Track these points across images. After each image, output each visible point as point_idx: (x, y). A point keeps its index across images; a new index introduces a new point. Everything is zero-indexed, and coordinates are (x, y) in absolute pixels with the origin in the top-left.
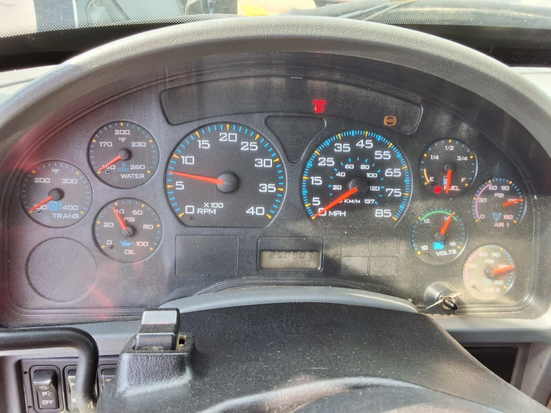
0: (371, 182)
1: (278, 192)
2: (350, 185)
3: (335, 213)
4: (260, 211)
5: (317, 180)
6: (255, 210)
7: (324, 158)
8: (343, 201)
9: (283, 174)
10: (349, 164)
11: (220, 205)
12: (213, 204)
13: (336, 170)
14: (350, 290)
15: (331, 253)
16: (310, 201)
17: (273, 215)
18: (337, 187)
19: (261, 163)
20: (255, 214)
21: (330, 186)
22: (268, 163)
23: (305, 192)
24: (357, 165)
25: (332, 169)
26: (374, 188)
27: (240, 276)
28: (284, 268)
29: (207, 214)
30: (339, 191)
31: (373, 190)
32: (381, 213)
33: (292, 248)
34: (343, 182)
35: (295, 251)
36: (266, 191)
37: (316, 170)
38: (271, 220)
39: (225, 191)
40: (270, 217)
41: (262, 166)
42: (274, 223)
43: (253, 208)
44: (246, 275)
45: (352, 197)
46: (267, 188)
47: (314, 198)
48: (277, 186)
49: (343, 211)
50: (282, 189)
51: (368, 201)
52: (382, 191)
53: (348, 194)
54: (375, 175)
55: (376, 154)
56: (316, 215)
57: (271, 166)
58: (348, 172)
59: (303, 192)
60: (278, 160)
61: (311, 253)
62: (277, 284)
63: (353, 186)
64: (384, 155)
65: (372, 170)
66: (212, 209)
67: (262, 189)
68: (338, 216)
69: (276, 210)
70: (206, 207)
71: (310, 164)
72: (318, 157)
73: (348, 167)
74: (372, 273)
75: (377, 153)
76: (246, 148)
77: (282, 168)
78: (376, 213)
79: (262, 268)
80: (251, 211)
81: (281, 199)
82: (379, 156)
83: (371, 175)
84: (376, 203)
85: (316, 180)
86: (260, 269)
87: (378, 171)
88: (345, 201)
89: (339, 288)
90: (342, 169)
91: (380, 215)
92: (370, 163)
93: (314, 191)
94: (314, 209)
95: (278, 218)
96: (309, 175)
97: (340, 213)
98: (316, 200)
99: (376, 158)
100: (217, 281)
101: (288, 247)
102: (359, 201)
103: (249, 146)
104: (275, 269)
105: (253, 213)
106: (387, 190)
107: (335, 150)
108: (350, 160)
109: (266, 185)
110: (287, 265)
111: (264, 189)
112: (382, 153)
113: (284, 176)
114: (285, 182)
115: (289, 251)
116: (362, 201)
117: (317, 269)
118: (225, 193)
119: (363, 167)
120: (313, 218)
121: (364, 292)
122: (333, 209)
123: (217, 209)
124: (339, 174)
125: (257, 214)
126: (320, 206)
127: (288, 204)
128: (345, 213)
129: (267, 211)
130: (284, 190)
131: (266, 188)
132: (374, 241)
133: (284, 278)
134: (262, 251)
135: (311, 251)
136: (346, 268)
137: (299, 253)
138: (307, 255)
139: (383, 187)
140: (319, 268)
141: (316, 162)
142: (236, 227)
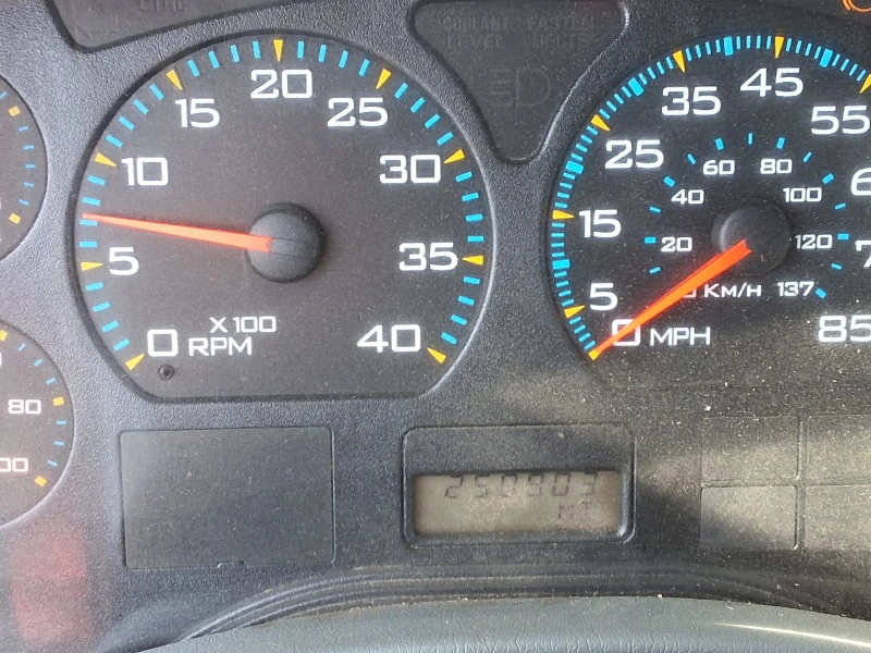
0: (800, 219)
1: (465, 268)
2: (723, 233)
3: (673, 336)
4: (406, 338)
5: (603, 223)
6: (387, 337)
7: (628, 143)
8: (700, 291)
9: (481, 206)
10: (718, 156)
11: (265, 324)
12: (240, 323)
13: (669, 182)
14: (731, 607)
15: (664, 473)
16: (581, 296)
17: (450, 351)
18: (672, 245)
19: (402, 170)
20: (387, 350)
21: (650, 240)
22: (426, 170)
23: (561, 265)
24: (748, 161)
25: (656, 175)
26: (811, 242)
27: (345, 564)
28: (497, 532)
29: (222, 354)
30: (683, 255)
31: (805, 247)
32: (842, 328)
33: (520, 464)
34: (698, 223)
35: (535, 472)
36: (422, 267)
37: (599, 187)
38: (445, 366)
39: (278, 275)
40: (440, 357)
41: (403, 180)
42: (455, 376)
43: (378, 329)
44: (368, 561)
45: (727, 277)
46: (425, 256)
47: (594, 286)
48: (462, 249)
49: (700, 329)
50: (478, 260)
51: (789, 289)
52: (843, 252)
53: (716, 266)
54: (814, 195)
55: (815, 118)
56: (605, 345)
57: (437, 179)
58: (715, 186)
59: (556, 265)
60: (459, 155)
61: (590, 478)
62: (473, 592)
63: (732, 242)
64: (846, 118)
65: (801, 177)
66: (240, 338)
67: (409, 262)
68: (683, 345)
69: (461, 333)
70: (219, 333)
71: (574, 167)
72: (602, 137)
73: (711, 168)
74: (812, 542)
75: (818, 113)
76: (346, 118)
77: (475, 184)
78: (823, 328)
79: (418, 533)
80: (374, 339)
81: (476, 292)
82: (828, 125)
83: (798, 195)
84: (821, 294)
85: (597, 221)
86: (412, 534)
87: (828, 179)
88: (708, 291)
89: (689, 602)
90: (692, 178)
91: (837, 334)
92: (793, 151)
93: (592, 260)
94: (598, 325)
95: (468, 361)
96: (574, 206)
97: (691, 335)
98: (603, 293)
99: (815, 131)
100: (267, 585)
101: (508, 461)
102: (758, 291)
103: (356, 113)
104: (469, 534)
105: (380, 345)
106: (859, 245)
107: (665, 111)
108: (719, 144)
109: (421, 246)
110: (506, 522)
111: (417, 262)
112: (839, 114)
113: (486, 213)
114: (488, 234)
115: (513, 473)
116: (770, 290)
117: (615, 532)
118: (279, 281)
119: (769, 166)
120: (594, 355)
121: (782, 611)
122: (661, 322)
123: (256, 337)
124: (681, 198)
125: (396, 348)
126: (621, 311)
127: (501, 316)
128: (707, 335)
129: (431, 339)
130: (487, 259)
131: (421, 256)
132: (817, 432)
133: (495, 568)
134: (415, 478)
135: (590, 470)
136: (718, 528)
137: (550, 477)
138: (579, 485)
139: (844, 237)
140: (622, 531)
141: (597, 155)
142: (326, 397)
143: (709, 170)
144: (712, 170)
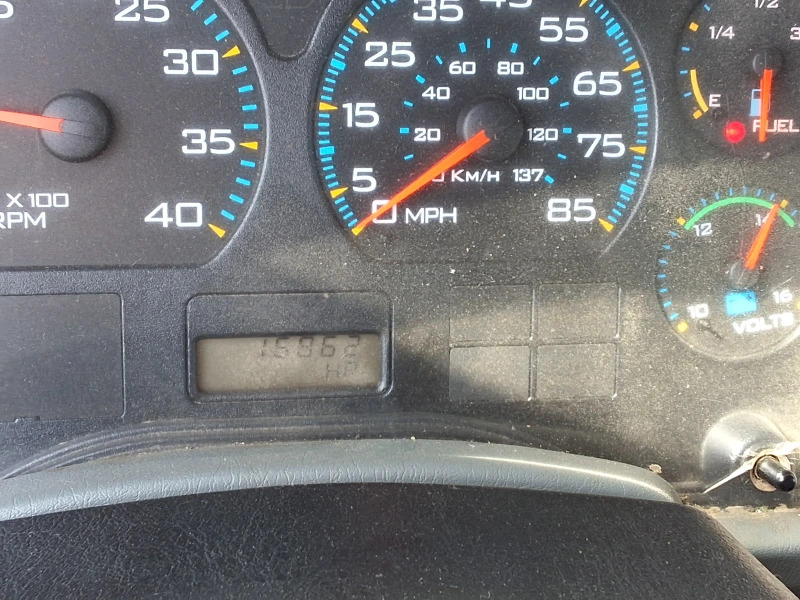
0: (531, 115)
1: (242, 153)
2: (466, 125)
3: (425, 215)
4: (189, 215)
5: (363, 115)
6: (172, 213)
7: (384, 45)
8: (448, 175)
9: (255, 97)
10: (462, 58)
11: (58, 199)
12: (35, 199)
13: (420, 79)
14: (472, 445)
15: (416, 337)
16: (345, 179)
17: (230, 227)
18: (424, 135)
19: (184, 62)
20: (172, 225)
21: (404, 130)
22: (205, 62)
23: (327, 151)
24: (487, 65)
25: (409, 74)
26: (541, 135)
27: (135, 420)
28: (272, 390)
29: (18, 227)
30: (433, 143)
31: (536, 139)
32: (566, 210)
33: (291, 328)
34: (445, 117)
35: (305, 335)
36: (204, 151)
37: (360, 82)
38: (225, 240)
39: (69, 154)
40: (220, 233)
41: (185, 71)
42: (234, 249)
43: (164, 206)
44: (154, 415)
45: (472, 163)
46: (206, 141)
47: (356, 170)
48: (239, 135)
49: (448, 209)
50: (254, 146)
51: (523, 175)
52: (567, 143)
53: (459, 153)
54: (542, 94)
55: (543, 27)
56: (365, 222)
57: (215, 71)
58: (457, 83)
59: (322, 151)
60: (235, 51)
61: (354, 341)
62: (249, 439)
63: (475, 130)
64: (569, 28)
65: (533, 78)
66: (35, 212)
67: (191, 146)
68: (434, 222)
69: (239, 211)
70: (15, 208)
71: (337, 65)
72: (361, 39)
73: (455, 68)
74: (543, 394)
75: (546, 23)
76: (131, 14)
77: (250, 77)
78: (551, 209)
79: (200, 390)
80: (160, 215)
81: (252, 174)
82: (553, 34)
83: (529, 93)
84: (549, 180)
85: (358, 113)
86: (195, 391)
87: (554, 80)
88: (455, 176)
89: (438, 442)
90: (439, 76)
91: (562, 215)
92: (524, 55)
93: (354, 147)
94: (360, 205)
95: (245, 236)
96: (338, 98)
97: (440, 214)
98: (364, 177)
99: (543, 39)
100: (61, 437)
101: (281, 325)
102: (497, 176)
103: (140, 10)
104: (248, 392)
105: (165, 221)
106: (581, 138)
107: (416, 17)
108: (463, 47)
109: (202, 132)
110: (280, 380)
111: (199, 146)
112: (562, 24)
113: (260, 104)
114: (262, 122)
115: (285, 335)
116: (507, 177)
117: (375, 387)
119: (505, 68)
120: (356, 231)
121: (515, 449)
122: (415, 201)
123: (50, 212)
124: (429, 94)
125: (180, 224)
126: (378, 194)
127: (276, 193)
128: (454, 215)
129: (212, 216)
130: (262, 146)
131: (202, 141)
132: (545, 298)
133: (274, 419)
134: (199, 339)
135: (354, 333)
136: (463, 383)
137: (319, 341)
138: (342, 344)
139: (568, 130)
140: (382, 386)
141: (357, 54)
142: (116, 267)
143: (454, 70)
144: (457, 70)
